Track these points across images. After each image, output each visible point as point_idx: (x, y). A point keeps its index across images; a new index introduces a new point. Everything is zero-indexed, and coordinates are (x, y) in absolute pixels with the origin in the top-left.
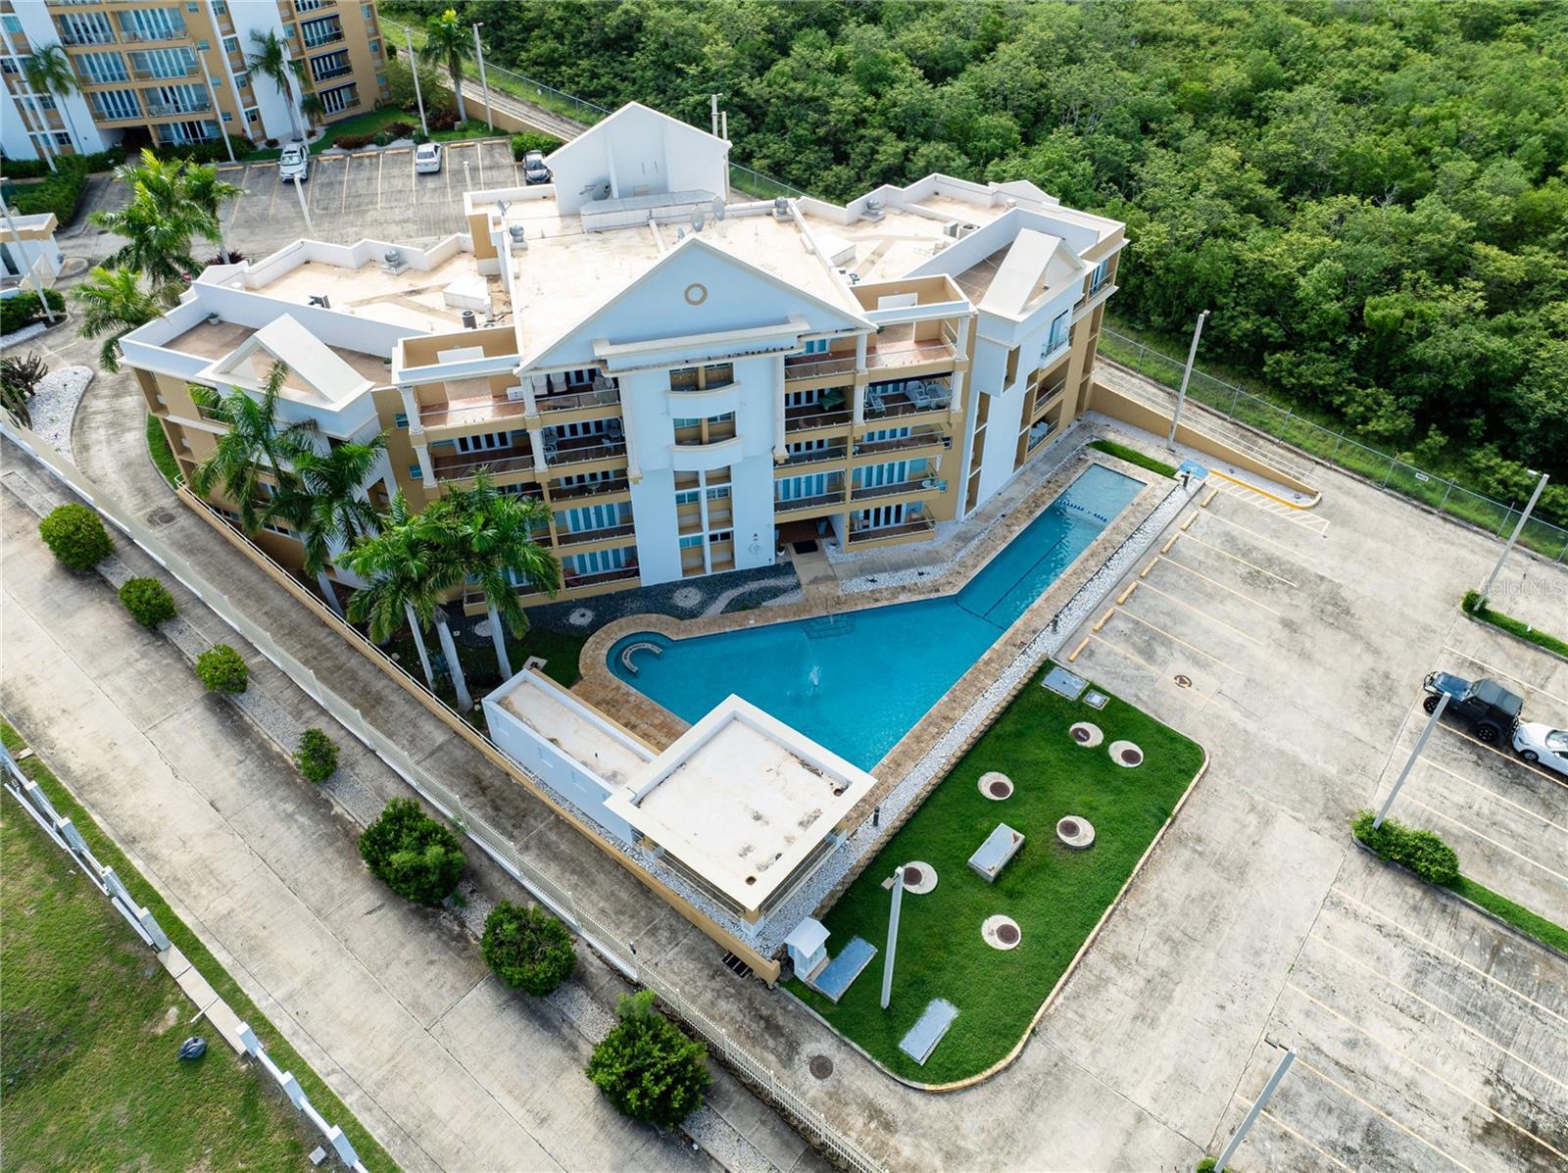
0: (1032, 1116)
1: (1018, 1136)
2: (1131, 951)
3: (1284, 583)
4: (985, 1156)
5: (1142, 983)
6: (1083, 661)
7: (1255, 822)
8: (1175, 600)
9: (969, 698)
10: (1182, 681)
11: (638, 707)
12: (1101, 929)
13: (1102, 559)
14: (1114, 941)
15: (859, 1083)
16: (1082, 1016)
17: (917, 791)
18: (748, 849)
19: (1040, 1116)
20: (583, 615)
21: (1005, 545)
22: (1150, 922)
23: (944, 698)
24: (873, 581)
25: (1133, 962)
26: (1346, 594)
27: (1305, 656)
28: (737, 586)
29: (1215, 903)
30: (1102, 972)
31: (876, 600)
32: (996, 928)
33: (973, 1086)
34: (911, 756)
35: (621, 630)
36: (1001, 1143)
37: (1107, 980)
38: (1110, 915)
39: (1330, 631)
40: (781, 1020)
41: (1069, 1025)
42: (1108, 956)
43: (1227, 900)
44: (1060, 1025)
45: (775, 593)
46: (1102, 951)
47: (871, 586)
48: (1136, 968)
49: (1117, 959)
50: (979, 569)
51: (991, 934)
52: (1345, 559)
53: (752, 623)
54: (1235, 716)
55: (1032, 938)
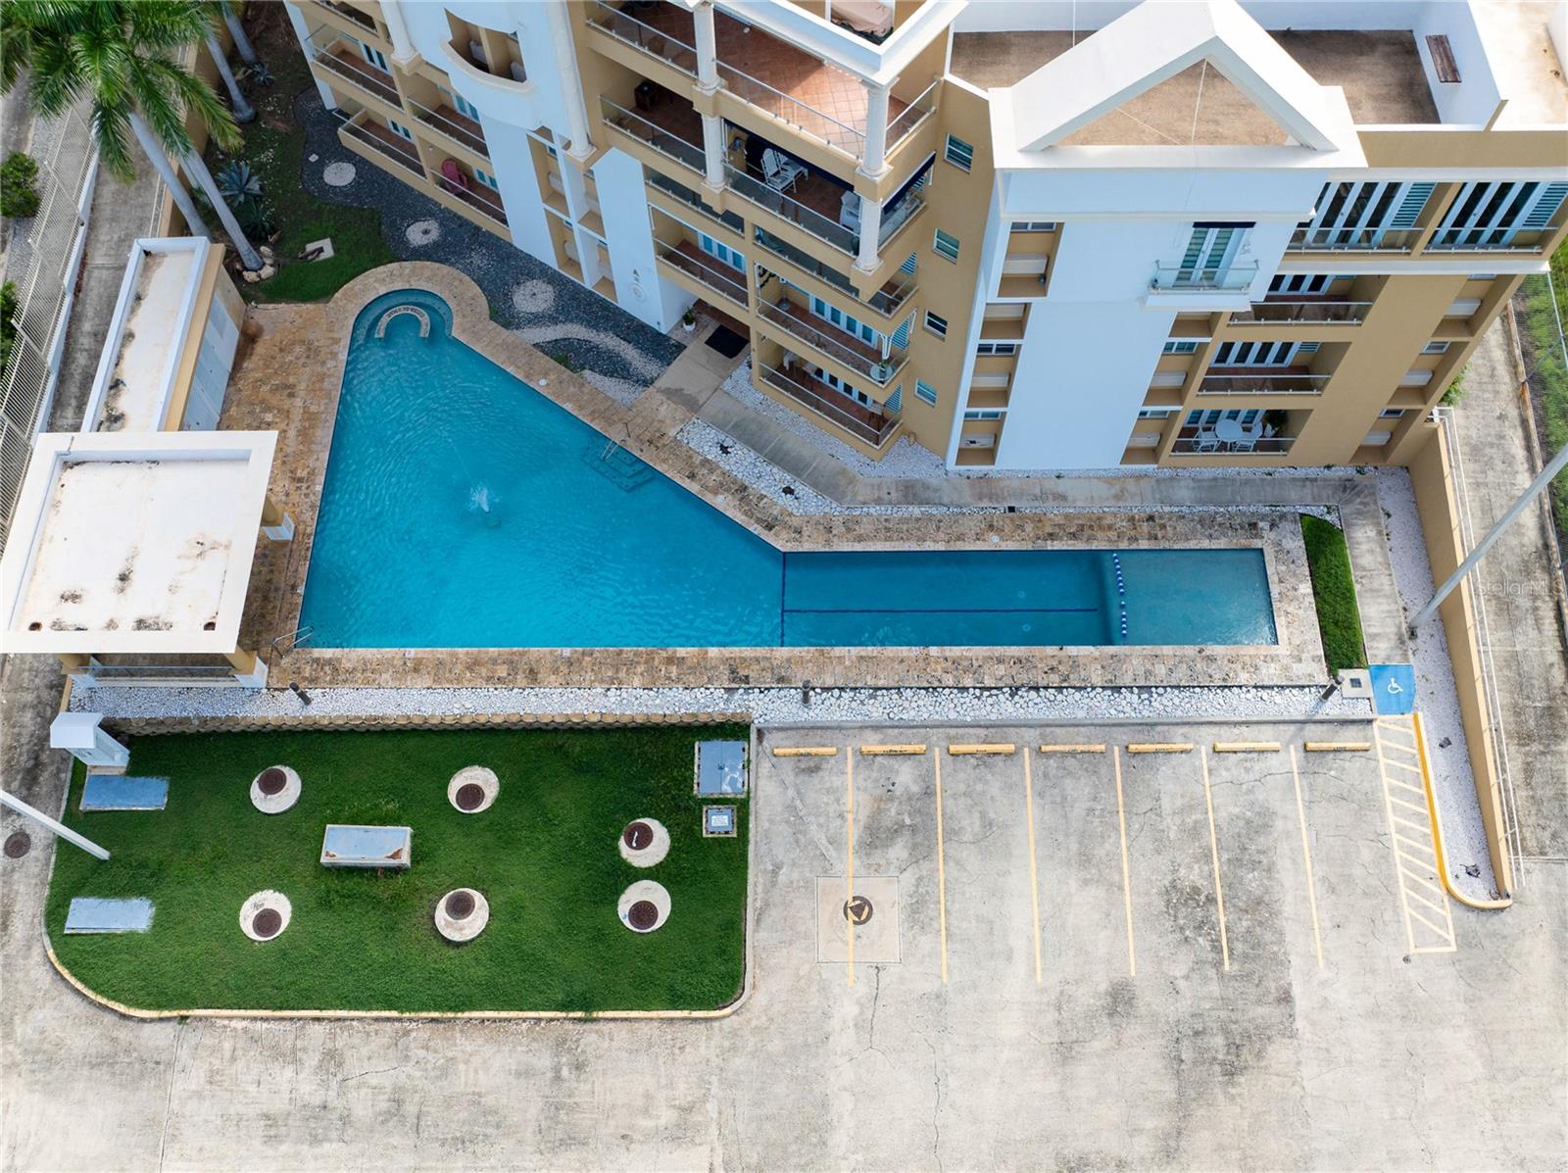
0: (86, 1072)
1: (56, 1071)
2: (353, 1066)
3: (1216, 947)
4: (18, 1051)
5: (317, 1101)
6: (787, 768)
7: (663, 1122)
8: (1031, 817)
9: (590, 676)
10: (858, 910)
11: (322, 378)
12: (360, 1019)
13: (1023, 678)
14: (356, 1040)
15: (22, 889)
16: (233, 1059)
17: (389, 712)
18: (74, 597)
19: (90, 1079)
20: (426, 232)
21: (941, 547)
22: (409, 1069)
23: (567, 652)
24: (724, 449)
25: (340, 1077)
26: (1279, 1053)
27: (1065, 1052)
28: (596, 327)
29: (489, 1131)
30: (304, 1050)
31: (692, 476)
32: (268, 906)
33: (85, 997)
34: (440, 673)
35: (429, 279)
36: (39, 1058)
37: (296, 1061)
38: (388, 1019)
39: (1158, 1064)
40: (45, 777)
41: (214, 1050)
42: (330, 1045)
43: (508, 1144)
44: (209, 1041)
45: (616, 368)
46: (333, 1036)
47: (713, 454)
48: (334, 1084)
49: (332, 1058)
50: (858, 547)
51: (256, 906)
52: (1374, 1013)
53: (541, 384)
54: (847, 1010)
55: (283, 952)
